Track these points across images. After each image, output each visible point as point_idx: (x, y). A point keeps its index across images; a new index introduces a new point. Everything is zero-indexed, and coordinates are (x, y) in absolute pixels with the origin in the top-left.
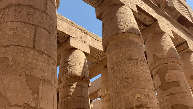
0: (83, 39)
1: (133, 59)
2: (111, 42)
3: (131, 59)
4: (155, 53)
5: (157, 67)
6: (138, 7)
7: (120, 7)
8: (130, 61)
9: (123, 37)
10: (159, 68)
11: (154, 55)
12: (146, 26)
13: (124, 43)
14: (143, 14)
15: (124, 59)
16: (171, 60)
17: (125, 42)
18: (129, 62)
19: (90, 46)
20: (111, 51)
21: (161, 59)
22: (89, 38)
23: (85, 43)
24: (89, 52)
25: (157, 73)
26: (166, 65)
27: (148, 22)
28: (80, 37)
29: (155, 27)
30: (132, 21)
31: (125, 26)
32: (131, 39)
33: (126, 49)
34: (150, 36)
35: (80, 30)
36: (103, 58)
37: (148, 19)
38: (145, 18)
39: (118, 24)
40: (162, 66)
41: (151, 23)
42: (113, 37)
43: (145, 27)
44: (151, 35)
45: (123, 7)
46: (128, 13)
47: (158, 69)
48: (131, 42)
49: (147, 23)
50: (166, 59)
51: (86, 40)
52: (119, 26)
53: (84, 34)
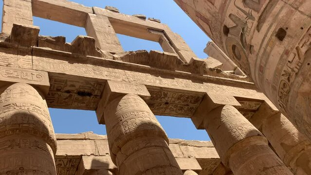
0: (186, 154)
1: (268, 168)
2: (232, 156)
3: (265, 169)
4: (282, 142)
5: (293, 158)
6: (238, 99)
7: (221, 111)
8: (266, 171)
9: (244, 145)
10: (296, 158)
11: (282, 144)
12: (254, 111)
13: (248, 152)
14: (245, 102)
15: (258, 171)
16: (306, 144)
17: (248, 149)
18: (266, 173)
19: (196, 159)
20: (236, 166)
21: (293, 146)
22: (191, 148)
23: (190, 157)
24: (200, 168)
25: (297, 165)
26: (302, 152)
27: (254, 106)
28: (181, 153)
29: (265, 109)
30: (243, 122)
31: (239, 131)
32: (253, 143)
33: (255, 158)
34: (264, 121)
35: (176, 143)
36: (216, 166)
37: (253, 104)
38: (249, 105)
39: (230, 132)
40: (299, 154)
41: (258, 106)
42: (232, 150)
43: (253, 113)
44: (266, 120)
45: (224, 108)
46: (233, 113)
47: (295, 160)
48: (255, 148)
49: (254, 108)
50: (299, 145)
51: (190, 154)
52: (233, 134)
53: (183, 147)
